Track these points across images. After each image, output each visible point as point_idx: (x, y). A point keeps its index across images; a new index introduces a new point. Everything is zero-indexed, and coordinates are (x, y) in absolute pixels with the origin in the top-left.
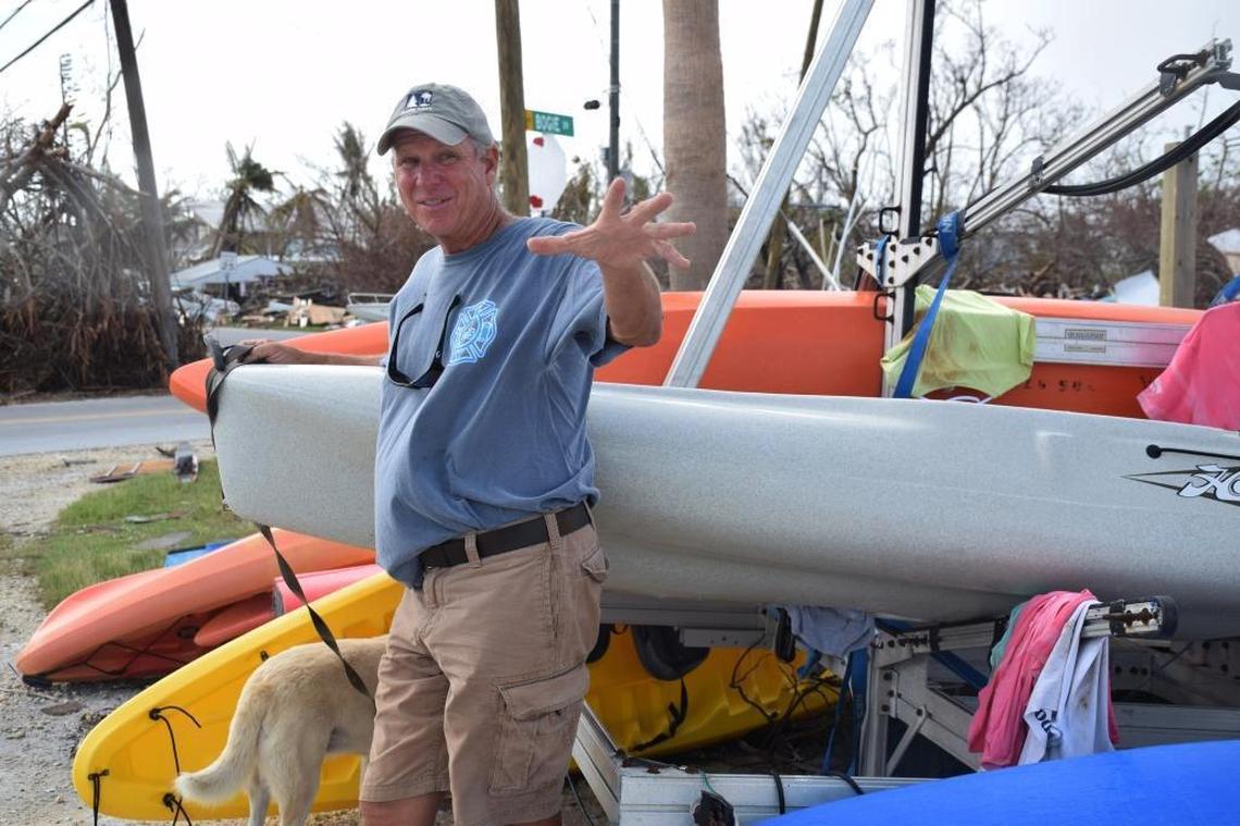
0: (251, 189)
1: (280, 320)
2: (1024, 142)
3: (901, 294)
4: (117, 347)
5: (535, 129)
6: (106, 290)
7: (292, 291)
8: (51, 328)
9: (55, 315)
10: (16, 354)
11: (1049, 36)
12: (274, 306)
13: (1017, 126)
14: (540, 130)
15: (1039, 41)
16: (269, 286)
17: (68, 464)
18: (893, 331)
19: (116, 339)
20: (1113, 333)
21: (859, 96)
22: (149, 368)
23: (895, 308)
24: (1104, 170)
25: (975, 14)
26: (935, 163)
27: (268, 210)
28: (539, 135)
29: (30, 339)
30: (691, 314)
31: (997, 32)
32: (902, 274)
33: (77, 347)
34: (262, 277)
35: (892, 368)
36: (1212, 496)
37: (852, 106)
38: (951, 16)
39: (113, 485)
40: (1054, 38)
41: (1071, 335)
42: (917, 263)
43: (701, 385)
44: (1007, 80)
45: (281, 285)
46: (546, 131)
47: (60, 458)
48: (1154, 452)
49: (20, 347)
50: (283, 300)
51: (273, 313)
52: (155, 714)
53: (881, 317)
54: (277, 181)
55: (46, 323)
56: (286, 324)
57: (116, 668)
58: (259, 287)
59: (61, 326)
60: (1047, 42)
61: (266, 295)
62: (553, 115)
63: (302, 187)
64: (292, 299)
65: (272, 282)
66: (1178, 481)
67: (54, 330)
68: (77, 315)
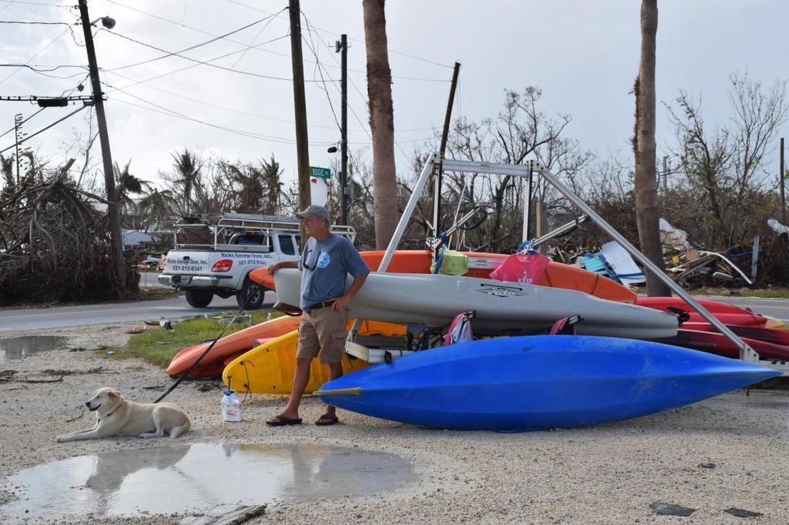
0: (127, 191)
1: (154, 267)
2: (560, 171)
3: (435, 251)
4: (96, 279)
5: (312, 176)
6: (92, 251)
7: (160, 251)
8: (64, 270)
9: (64, 264)
10: (47, 283)
11: (569, 119)
12: (150, 259)
13: (557, 163)
14: (315, 176)
15: (563, 122)
16: (146, 248)
17: (109, 328)
18: (433, 260)
19: (97, 275)
20: (488, 261)
21: (474, 147)
22: (112, 290)
23: (434, 255)
24: (600, 186)
25: (531, 107)
26: (513, 182)
27: (137, 202)
28: (314, 178)
29: (55, 275)
30: (382, 257)
31: (543, 115)
32: (435, 246)
33: (78, 279)
34: (142, 243)
35: (432, 269)
36: (494, 294)
37: (470, 152)
38: (519, 108)
39: (138, 334)
40: (572, 119)
41: (478, 261)
42: (438, 243)
43: (387, 271)
44: (551, 139)
45: (153, 247)
46: (317, 176)
47: (104, 326)
48: (482, 285)
49: (49, 280)
50: (154, 256)
51: (149, 263)
52: (242, 363)
53: (431, 257)
54: (143, 187)
55: (62, 268)
56: (157, 269)
57: (197, 374)
58: (141, 248)
59: (69, 269)
60: (568, 122)
61: (144, 253)
62: (321, 169)
63: (156, 189)
64: (160, 255)
65: (147, 245)
66: (486, 291)
67: (66, 271)
68: (77, 263)
